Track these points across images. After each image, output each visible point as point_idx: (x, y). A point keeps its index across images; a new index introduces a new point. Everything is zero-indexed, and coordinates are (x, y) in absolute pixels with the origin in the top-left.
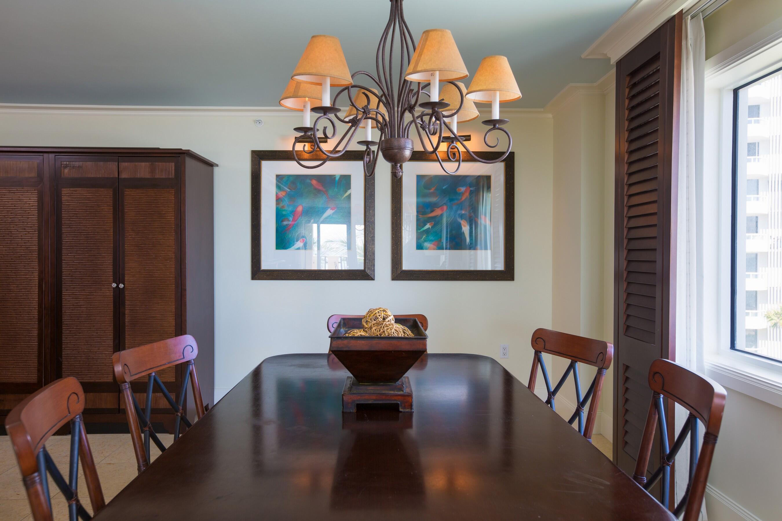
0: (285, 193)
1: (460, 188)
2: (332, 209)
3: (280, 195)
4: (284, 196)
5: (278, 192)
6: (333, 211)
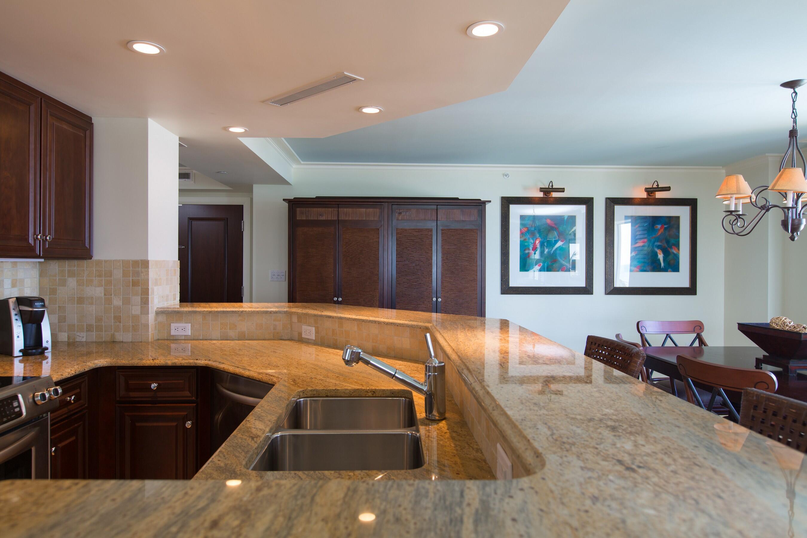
0: (527, 229)
1: (657, 225)
2: (562, 241)
3: (523, 230)
4: (526, 231)
5: (521, 228)
6: (563, 243)
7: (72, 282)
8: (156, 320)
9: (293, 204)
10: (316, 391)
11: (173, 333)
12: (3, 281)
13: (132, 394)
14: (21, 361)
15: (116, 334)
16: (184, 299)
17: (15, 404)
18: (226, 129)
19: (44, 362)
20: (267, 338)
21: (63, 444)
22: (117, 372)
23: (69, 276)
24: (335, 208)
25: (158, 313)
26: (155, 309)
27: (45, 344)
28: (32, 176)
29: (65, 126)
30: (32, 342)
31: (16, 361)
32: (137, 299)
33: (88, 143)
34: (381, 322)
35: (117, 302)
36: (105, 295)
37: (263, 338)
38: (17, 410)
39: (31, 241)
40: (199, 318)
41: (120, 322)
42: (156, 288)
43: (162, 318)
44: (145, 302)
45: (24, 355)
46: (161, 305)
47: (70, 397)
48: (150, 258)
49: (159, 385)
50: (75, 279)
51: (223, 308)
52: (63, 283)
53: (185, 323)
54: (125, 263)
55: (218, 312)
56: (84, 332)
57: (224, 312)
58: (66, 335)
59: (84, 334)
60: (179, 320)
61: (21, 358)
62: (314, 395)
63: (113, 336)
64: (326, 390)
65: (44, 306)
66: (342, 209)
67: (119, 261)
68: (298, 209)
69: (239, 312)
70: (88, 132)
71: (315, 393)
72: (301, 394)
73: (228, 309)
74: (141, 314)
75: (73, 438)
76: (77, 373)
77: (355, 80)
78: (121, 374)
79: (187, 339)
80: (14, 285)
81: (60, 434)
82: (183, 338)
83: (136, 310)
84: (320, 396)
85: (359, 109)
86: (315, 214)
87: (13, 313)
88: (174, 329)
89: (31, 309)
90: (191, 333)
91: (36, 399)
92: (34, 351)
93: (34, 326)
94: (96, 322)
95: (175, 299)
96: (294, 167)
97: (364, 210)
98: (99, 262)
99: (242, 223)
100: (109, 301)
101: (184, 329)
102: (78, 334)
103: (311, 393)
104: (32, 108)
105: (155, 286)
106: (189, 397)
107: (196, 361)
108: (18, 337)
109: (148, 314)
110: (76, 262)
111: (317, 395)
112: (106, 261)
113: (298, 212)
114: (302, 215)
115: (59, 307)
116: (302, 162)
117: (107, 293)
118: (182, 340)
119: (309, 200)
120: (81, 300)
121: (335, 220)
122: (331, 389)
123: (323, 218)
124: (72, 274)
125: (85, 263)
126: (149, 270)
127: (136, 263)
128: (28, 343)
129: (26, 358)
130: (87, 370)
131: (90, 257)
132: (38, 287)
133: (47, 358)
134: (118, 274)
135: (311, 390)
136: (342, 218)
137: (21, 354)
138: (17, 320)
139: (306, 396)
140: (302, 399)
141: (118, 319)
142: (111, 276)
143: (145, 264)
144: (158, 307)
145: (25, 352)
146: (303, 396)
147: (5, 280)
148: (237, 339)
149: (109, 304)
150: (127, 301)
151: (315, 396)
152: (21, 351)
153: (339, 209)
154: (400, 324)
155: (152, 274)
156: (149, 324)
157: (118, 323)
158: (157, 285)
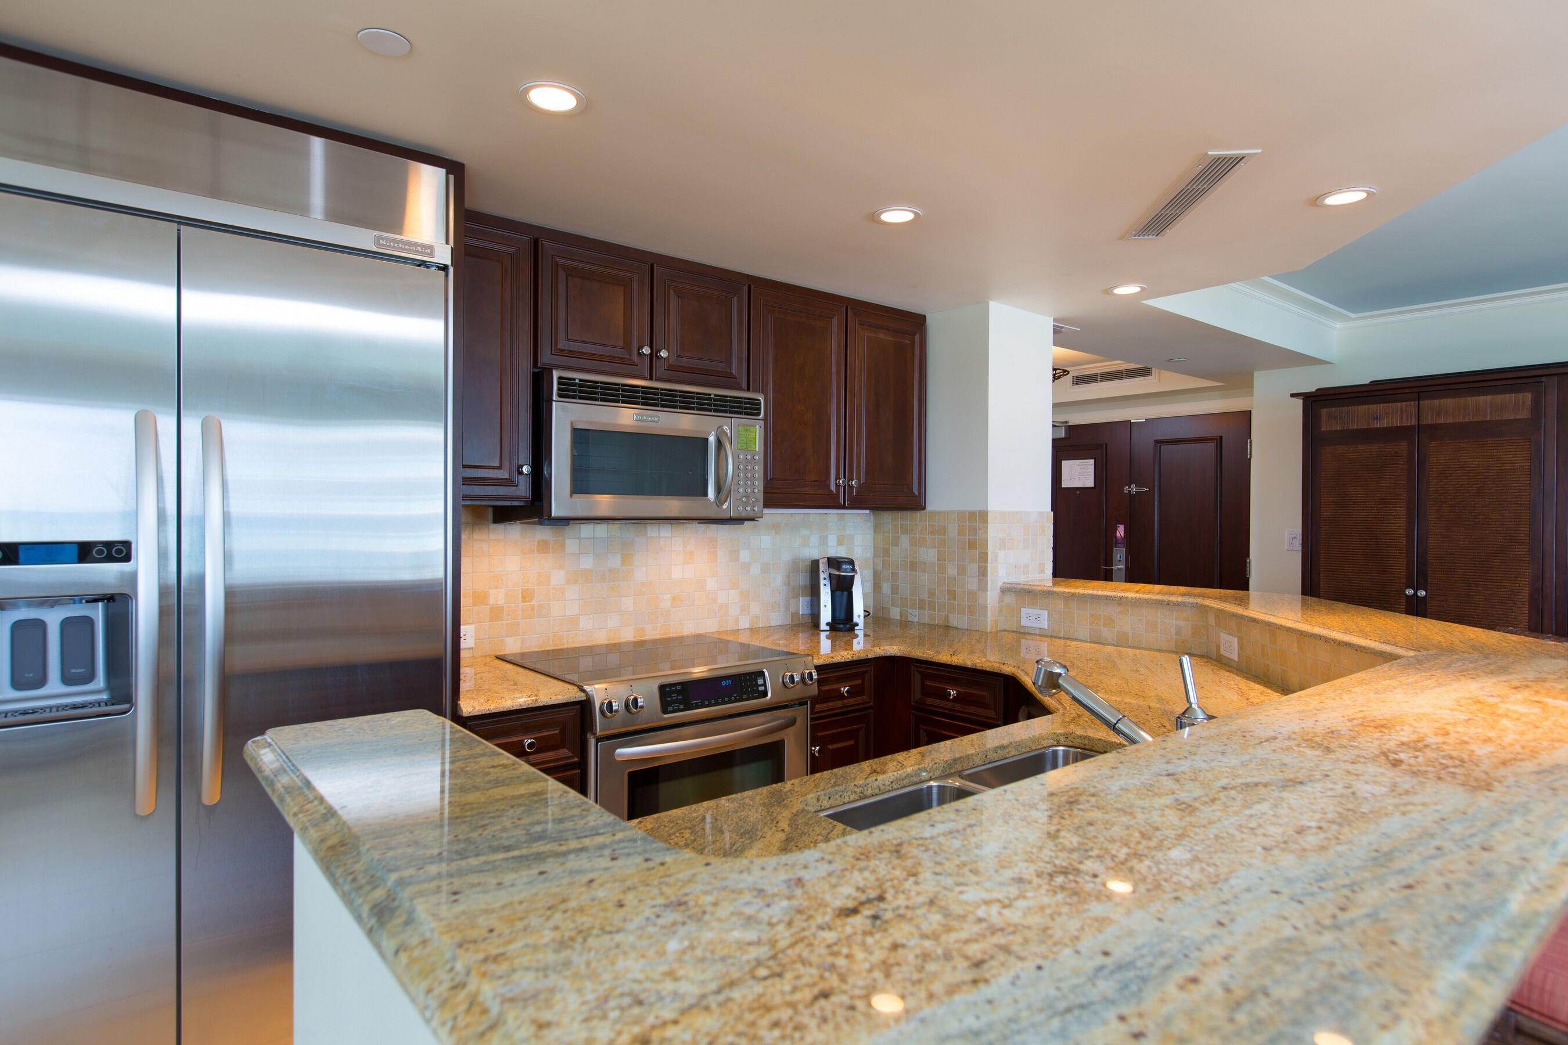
7: (904, 540)
8: (1001, 601)
9: (1312, 401)
10: (1089, 740)
11: (1024, 623)
12: (827, 536)
13: (930, 701)
14: (827, 637)
15: (951, 615)
16: (1061, 571)
17: (760, 681)
18: (1108, 291)
19: (855, 641)
20: (1164, 649)
21: (835, 746)
22: (912, 666)
23: (902, 533)
24: (1411, 401)
25: (1005, 590)
26: (1000, 584)
27: (856, 619)
28: (833, 407)
29: (882, 336)
30: (842, 615)
31: (823, 635)
32: (973, 568)
33: (917, 352)
34: (1329, 639)
35: (952, 571)
36: (938, 560)
37: (1158, 648)
38: (761, 688)
39: (833, 488)
40: (1060, 604)
41: (955, 600)
42: (1001, 554)
43: (1009, 599)
44: (983, 573)
45: (830, 630)
46: (1013, 579)
47: (845, 688)
48: (989, 509)
49: (958, 693)
50: (908, 536)
51: (1093, 589)
52: (896, 542)
53: (1041, 609)
54: (961, 514)
55: (1084, 596)
56: (916, 609)
57: (1093, 596)
58: (898, 610)
59: (916, 612)
60: (1033, 605)
61: (828, 633)
62: (1085, 745)
63: (946, 618)
64: (1105, 742)
65: (853, 570)
66: (1427, 402)
67: (953, 512)
68: (1324, 411)
69: (1117, 599)
70: (917, 338)
71: (1087, 742)
72: (1062, 739)
73: (1100, 593)
74: (979, 589)
75: (851, 742)
76: (855, 658)
77: (1243, 158)
78: (918, 671)
79: (1042, 634)
80: (840, 543)
81: (830, 732)
82: (1037, 632)
83: (972, 584)
84: (1094, 749)
85: (1316, 201)
86: (1360, 417)
87: (822, 576)
88: (1025, 617)
89: (838, 573)
90: (1048, 626)
91: (785, 680)
92: (842, 626)
93: (845, 593)
94: (929, 597)
95: (1042, 571)
96: (1338, 326)
97: (1488, 398)
98: (933, 513)
99: (1249, 444)
100: (942, 569)
101: (1038, 619)
102: (910, 611)
103: (1079, 740)
104: (835, 321)
105: (1000, 550)
106: (993, 719)
107: (1002, 666)
108: (825, 606)
109: (986, 590)
110: (908, 513)
111: (1090, 747)
112: (940, 513)
113: (1324, 417)
114: (1330, 421)
115: (892, 573)
116: (1353, 315)
117: (941, 557)
118: (1036, 635)
119: (1349, 390)
120: (913, 566)
121: (1411, 427)
122: (1112, 742)
123: (1385, 424)
124: (905, 531)
125: (918, 514)
126: (989, 526)
127: (973, 515)
128: (837, 615)
129: (834, 633)
130: (870, 656)
131: (924, 508)
132: (872, 546)
133: (857, 636)
134: (952, 531)
135: (1080, 737)
136: (1428, 420)
137: (828, 628)
138: (825, 585)
139: (1070, 744)
140: (1061, 748)
141: (952, 594)
142: (944, 534)
143: (982, 516)
144: (1006, 581)
145: (833, 626)
146: (1066, 743)
147: (829, 536)
148: (1115, 643)
149: (943, 573)
150: (962, 570)
151: (1086, 747)
152: (827, 624)
153: (1421, 402)
154: (1360, 647)
155: (994, 532)
156: (988, 606)
157: (952, 601)
158: (1005, 548)
